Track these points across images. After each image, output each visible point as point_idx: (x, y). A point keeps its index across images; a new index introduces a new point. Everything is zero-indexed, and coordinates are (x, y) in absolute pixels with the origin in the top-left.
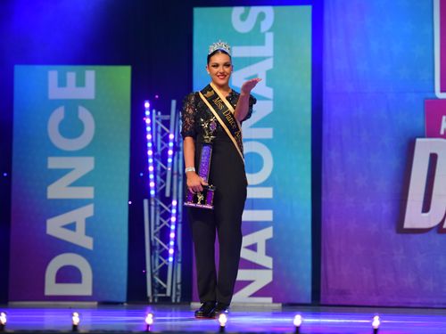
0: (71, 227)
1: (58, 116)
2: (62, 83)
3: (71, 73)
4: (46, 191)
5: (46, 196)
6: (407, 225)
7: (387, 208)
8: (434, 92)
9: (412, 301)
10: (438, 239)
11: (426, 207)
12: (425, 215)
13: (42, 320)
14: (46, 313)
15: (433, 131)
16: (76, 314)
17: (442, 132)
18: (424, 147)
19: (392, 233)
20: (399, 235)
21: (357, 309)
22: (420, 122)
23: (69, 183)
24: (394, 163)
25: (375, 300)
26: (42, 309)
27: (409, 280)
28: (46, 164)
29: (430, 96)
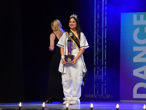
0: (142, 73)
1: (137, 31)
2: (138, 19)
3: (142, 15)
4: (132, 59)
5: (133, 61)
13: (132, 107)
14: (134, 105)
16: (145, 106)
23: (141, 56)
26: (132, 103)
28: (133, 49)
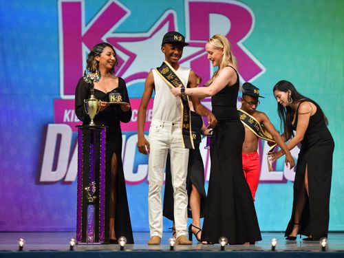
6: (42, 179)
7: (29, 168)
8: (59, 94)
9: (44, 227)
10: (61, 188)
11: (54, 168)
12: (54, 173)
15: (59, 120)
17: (65, 120)
18: (53, 129)
19: (32, 184)
20: (37, 186)
21: (9, 234)
22: (51, 113)
24: (34, 139)
25: (21, 228)
27: (43, 214)
29: (57, 97)
